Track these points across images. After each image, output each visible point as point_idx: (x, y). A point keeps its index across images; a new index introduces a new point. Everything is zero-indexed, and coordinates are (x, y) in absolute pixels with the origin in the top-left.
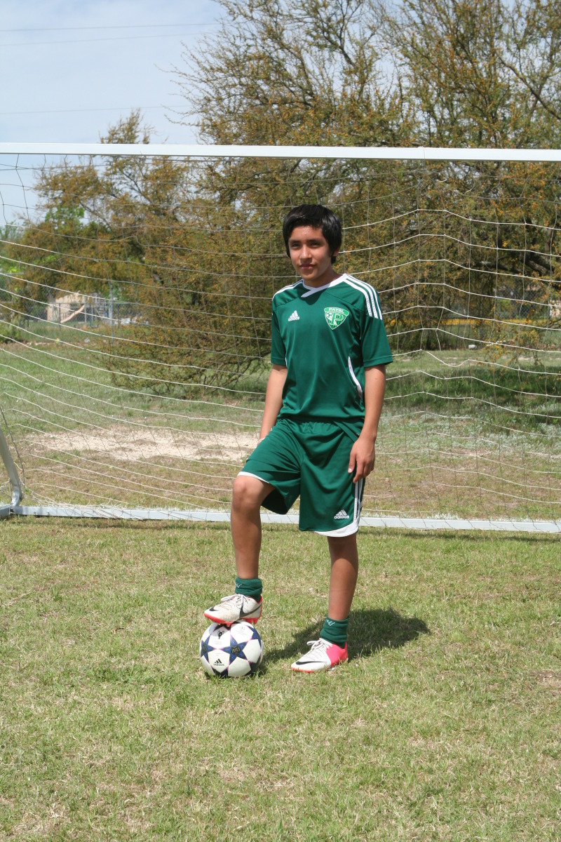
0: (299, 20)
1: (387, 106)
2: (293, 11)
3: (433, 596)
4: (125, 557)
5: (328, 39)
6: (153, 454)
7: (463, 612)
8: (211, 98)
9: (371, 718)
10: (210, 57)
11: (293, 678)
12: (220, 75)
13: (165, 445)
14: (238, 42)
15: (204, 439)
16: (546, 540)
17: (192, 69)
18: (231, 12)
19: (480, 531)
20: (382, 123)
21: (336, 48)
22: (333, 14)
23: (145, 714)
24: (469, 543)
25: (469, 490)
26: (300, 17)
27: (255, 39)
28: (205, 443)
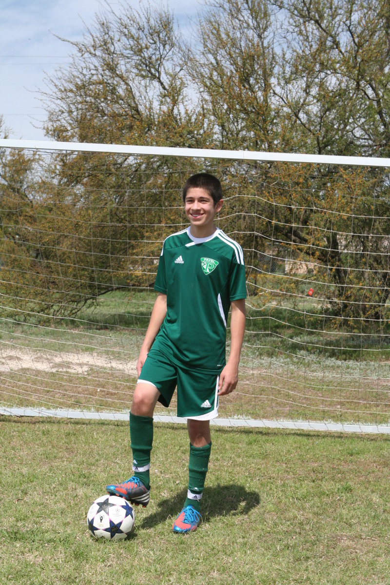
0: (128, 58)
1: (193, 120)
2: (124, 51)
3: (246, 476)
4: (12, 444)
5: (150, 71)
6: (20, 367)
7: (271, 489)
8: (65, 111)
9: (223, 570)
10: (64, 82)
11: (158, 539)
12: (70, 94)
13: (27, 361)
14: (85, 72)
15: (56, 356)
16: (318, 436)
17: (51, 90)
18: (80, 50)
19: (269, 428)
20: (190, 132)
21: (155, 78)
22: (153, 54)
23: (53, 567)
24: (264, 438)
25: (255, 397)
26: (129, 55)
27: (97, 70)
28: (58, 360)
